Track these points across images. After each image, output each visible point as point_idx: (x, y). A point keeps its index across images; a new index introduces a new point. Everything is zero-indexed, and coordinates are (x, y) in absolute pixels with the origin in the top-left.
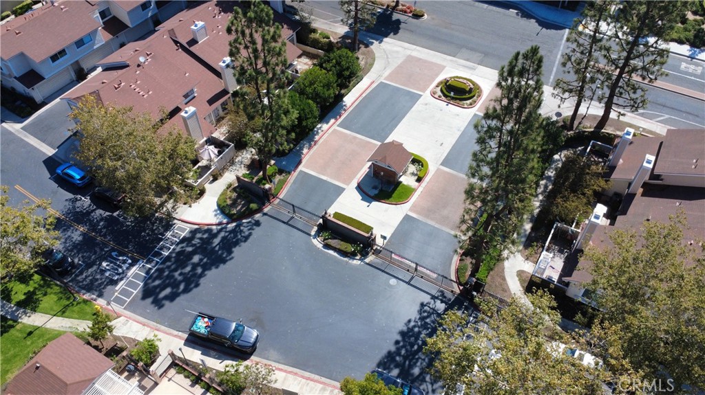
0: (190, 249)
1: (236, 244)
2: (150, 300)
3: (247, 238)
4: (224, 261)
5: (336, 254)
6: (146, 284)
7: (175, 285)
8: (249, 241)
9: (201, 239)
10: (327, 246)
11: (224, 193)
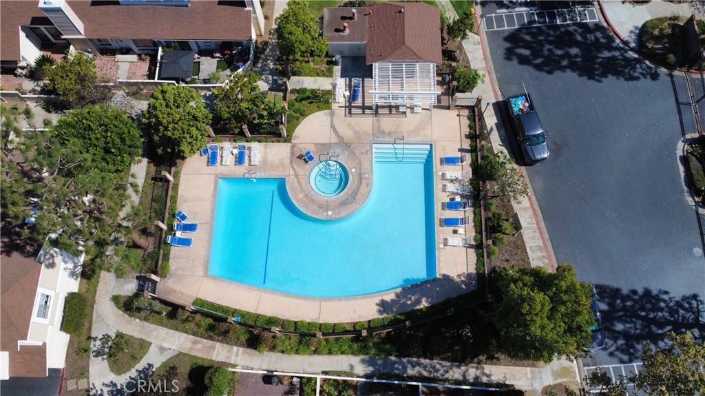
0: (579, 38)
4: (591, 77)
5: (682, 175)
6: (519, 30)
7: (536, 54)
8: (630, 83)
9: (597, 39)
10: (685, 160)
11: (661, 20)
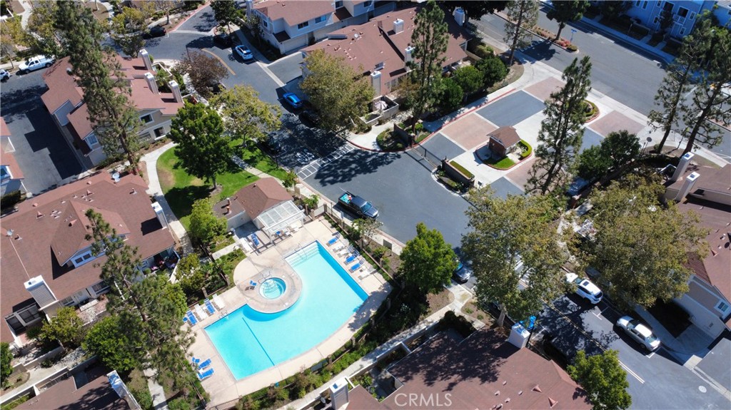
0: (351, 160)
1: (381, 164)
2: (320, 180)
3: (389, 163)
4: (370, 172)
5: (444, 187)
6: (319, 171)
7: (336, 176)
8: (390, 165)
9: (360, 156)
10: (440, 180)
11: (383, 133)
